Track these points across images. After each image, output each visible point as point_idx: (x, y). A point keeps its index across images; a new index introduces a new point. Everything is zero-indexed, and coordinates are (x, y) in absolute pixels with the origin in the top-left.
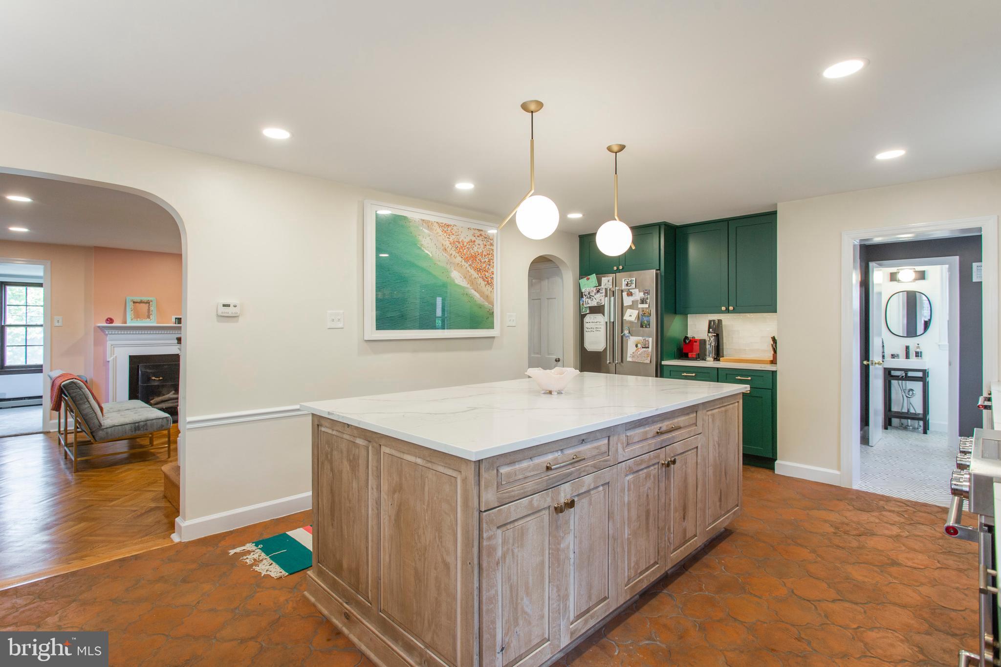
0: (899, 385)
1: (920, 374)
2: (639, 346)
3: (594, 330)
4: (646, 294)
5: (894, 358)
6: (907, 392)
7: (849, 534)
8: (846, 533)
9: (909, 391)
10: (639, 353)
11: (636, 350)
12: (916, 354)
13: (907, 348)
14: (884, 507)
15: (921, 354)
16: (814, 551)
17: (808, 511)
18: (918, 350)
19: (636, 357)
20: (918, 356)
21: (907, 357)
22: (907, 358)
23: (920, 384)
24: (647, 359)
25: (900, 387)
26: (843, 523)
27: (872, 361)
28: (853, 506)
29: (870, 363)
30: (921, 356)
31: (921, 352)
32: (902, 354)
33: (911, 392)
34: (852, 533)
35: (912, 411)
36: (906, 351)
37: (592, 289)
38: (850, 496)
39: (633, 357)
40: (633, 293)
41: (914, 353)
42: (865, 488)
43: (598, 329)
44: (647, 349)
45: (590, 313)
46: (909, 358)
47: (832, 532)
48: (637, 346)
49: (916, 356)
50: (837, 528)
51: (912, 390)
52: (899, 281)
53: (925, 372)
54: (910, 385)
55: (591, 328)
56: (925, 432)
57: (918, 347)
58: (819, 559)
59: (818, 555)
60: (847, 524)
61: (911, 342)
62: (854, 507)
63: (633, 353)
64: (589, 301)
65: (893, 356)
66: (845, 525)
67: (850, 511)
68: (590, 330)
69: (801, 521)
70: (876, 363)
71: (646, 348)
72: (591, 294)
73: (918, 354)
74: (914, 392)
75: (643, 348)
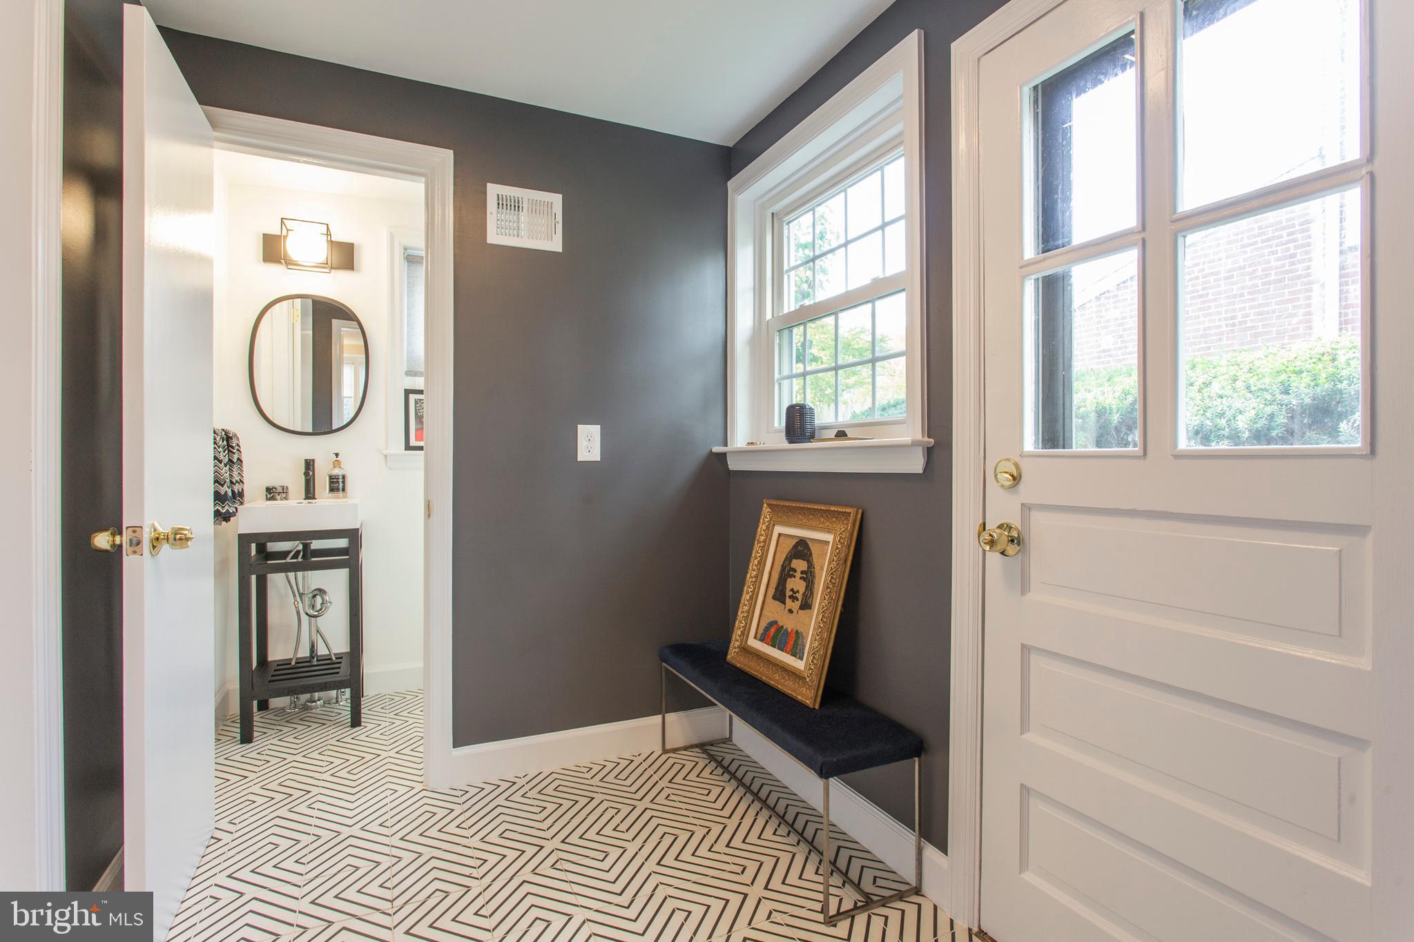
0: (289, 582)
1: (342, 543)
5: (273, 498)
6: (307, 600)
9: (314, 596)
12: (331, 483)
13: (309, 465)
15: (343, 482)
18: (336, 472)
20: (338, 490)
21: (310, 494)
22: (307, 498)
23: (342, 575)
25: (291, 587)
27: (136, 529)
29: (124, 539)
30: (343, 490)
31: (344, 477)
32: (296, 484)
33: (319, 600)
35: (322, 650)
36: (306, 474)
41: (328, 478)
46: (314, 498)
49: (332, 490)
51: (321, 591)
52: (289, 263)
53: (354, 536)
54: (316, 579)
56: (356, 721)
57: (337, 464)
61: (320, 449)
65: (271, 493)
70: (156, 541)
73: (337, 485)
74: (327, 598)
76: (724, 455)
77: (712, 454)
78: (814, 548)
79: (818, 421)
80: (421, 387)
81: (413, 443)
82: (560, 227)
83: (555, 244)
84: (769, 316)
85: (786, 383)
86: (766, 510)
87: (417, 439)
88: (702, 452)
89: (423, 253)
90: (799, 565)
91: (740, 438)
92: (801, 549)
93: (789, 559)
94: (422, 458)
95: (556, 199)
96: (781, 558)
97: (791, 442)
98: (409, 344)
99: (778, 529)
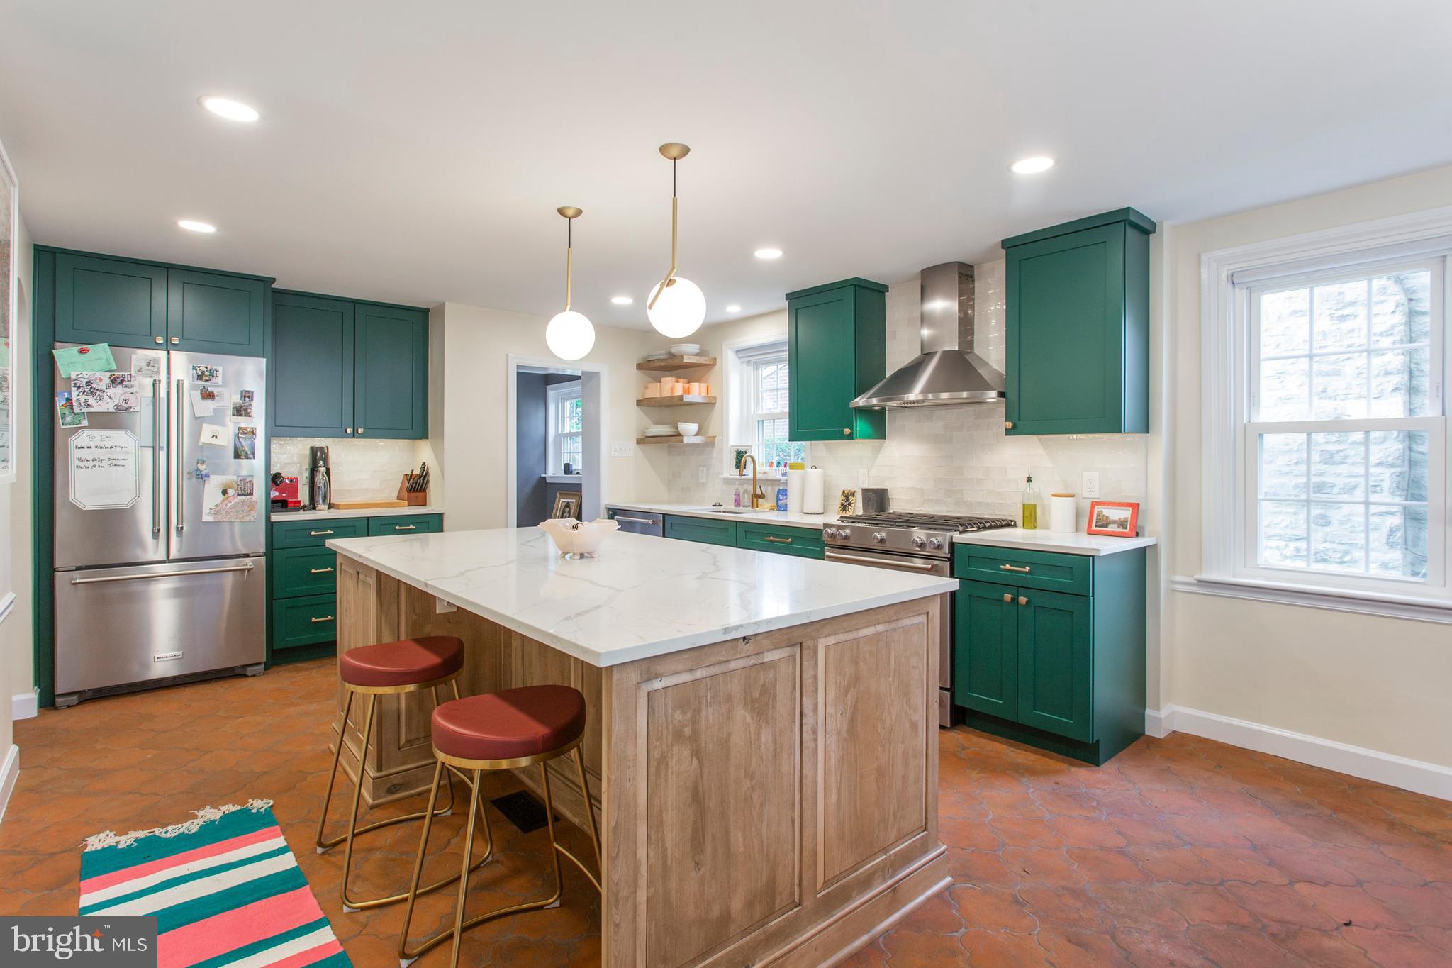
2: (231, 492)
3: (104, 464)
4: (247, 399)
10: (229, 505)
11: (223, 501)
19: (223, 513)
24: (249, 515)
37: (98, 375)
39: (216, 513)
40: (216, 393)
43: (114, 462)
44: (248, 497)
45: (91, 426)
48: (225, 492)
55: (94, 460)
63: (216, 506)
64: (91, 401)
68: (90, 464)
71: (247, 495)
72: (94, 385)
75: (238, 495)
76: (545, 478)
77: (541, 477)
78: (571, 504)
79: (574, 468)
84: (560, 432)
85: (566, 454)
86: (558, 494)
88: (537, 477)
90: (567, 509)
91: (550, 472)
92: (568, 505)
93: (564, 508)
96: (562, 508)
97: (566, 474)
99: (562, 500)
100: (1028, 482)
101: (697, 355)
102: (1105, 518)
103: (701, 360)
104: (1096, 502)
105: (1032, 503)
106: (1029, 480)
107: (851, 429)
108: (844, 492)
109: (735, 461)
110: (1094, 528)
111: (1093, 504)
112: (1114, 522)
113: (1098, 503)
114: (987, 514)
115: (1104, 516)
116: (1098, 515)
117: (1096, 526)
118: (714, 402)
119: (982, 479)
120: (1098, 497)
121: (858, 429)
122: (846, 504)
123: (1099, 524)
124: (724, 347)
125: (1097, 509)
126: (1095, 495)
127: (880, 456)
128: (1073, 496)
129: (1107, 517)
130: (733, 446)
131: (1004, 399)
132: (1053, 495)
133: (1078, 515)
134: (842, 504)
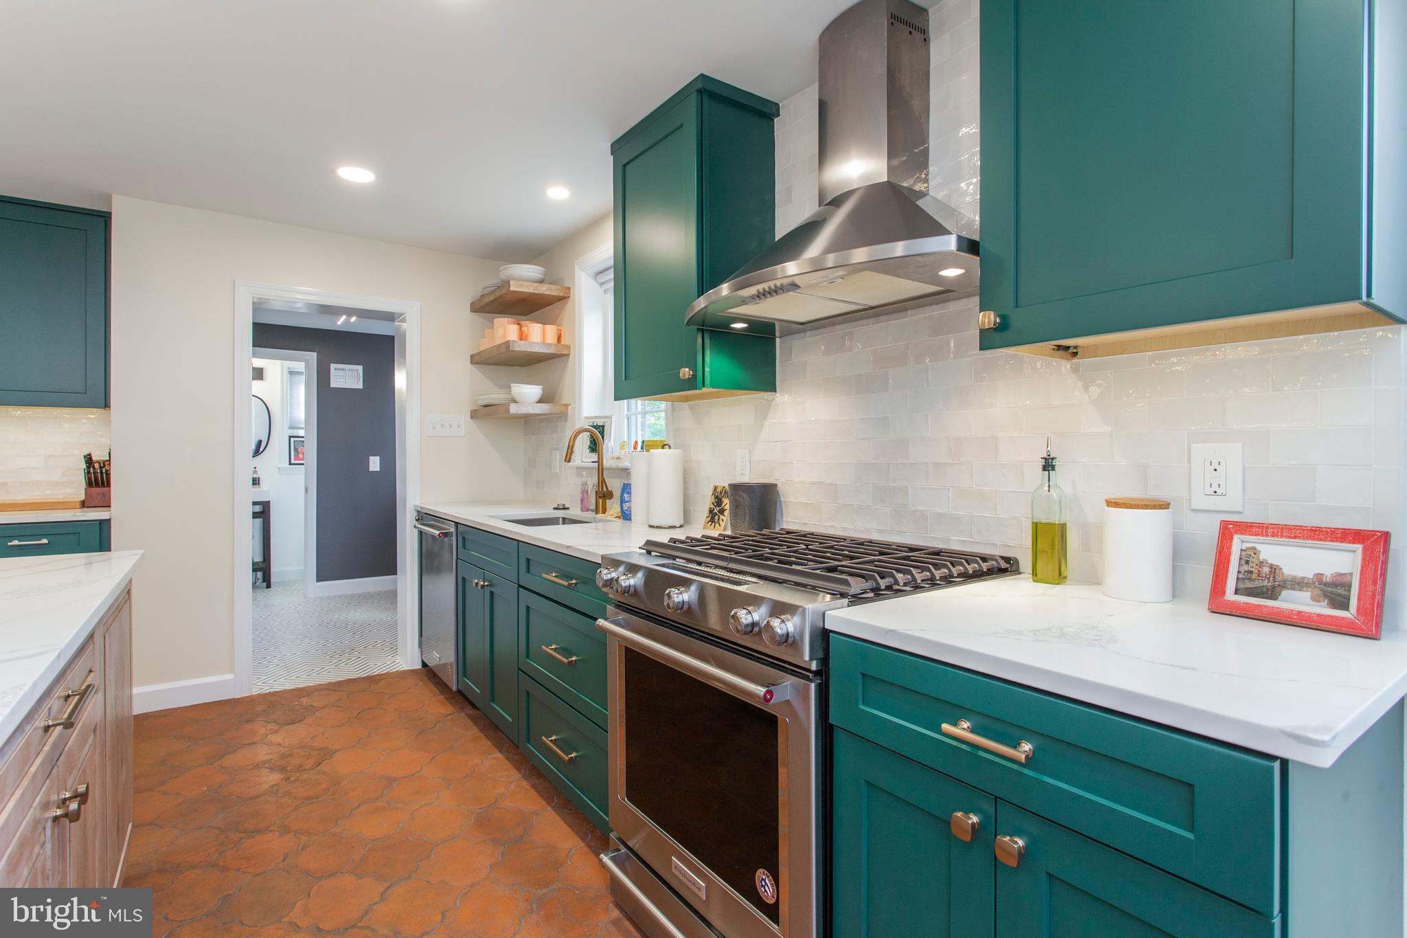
1: (259, 508)
7: (305, 770)
8: (300, 769)
12: (253, 481)
14: (312, 706)
15: (258, 481)
16: (285, 830)
17: (219, 762)
18: (255, 476)
20: (256, 484)
23: (259, 521)
26: (283, 756)
28: (275, 721)
30: (260, 484)
31: (259, 478)
34: (308, 767)
38: (259, 709)
42: (267, 688)
47: (282, 780)
49: (253, 484)
50: (283, 769)
53: (265, 505)
56: (269, 586)
57: (255, 472)
58: (304, 838)
59: (295, 832)
60: (291, 755)
62: (278, 724)
66: (289, 758)
67: (277, 731)
69: (221, 785)
80: (303, 435)
81: (293, 461)
82: (361, 379)
83: (360, 386)
87: (295, 460)
89: (304, 371)
94: (304, 469)
95: (360, 368)
98: (290, 414)
100: (1045, 468)
101: (541, 282)
102: (1266, 570)
103: (544, 289)
104: (1235, 524)
105: (1056, 519)
106: (1049, 465)
107: (694, 368)
108: (715, 488)
109: (589, 443)
110: (1230, 595)
111: (1228, 531)
112: (1298, 584)
113: (1246, 528)
114: (955, 542)
115: (1261, 564)
116: (1245, 560)
117: (1237, 592)
118: (565, 352)
119: (946, 464)
120: (1239, 508)
121: (707, 369)
122: (716, 511)
123: (1249, 585)
124: (577, 268)
125: (1238, 543)
126: (1235, 504)
127: (767, 423)
128: (1164, 506)
129: (1274, 569)
130: (587, 418)
131: (978, 258)
132: (1110, 503)
133: (1179, 555)
134: (711, 511)
